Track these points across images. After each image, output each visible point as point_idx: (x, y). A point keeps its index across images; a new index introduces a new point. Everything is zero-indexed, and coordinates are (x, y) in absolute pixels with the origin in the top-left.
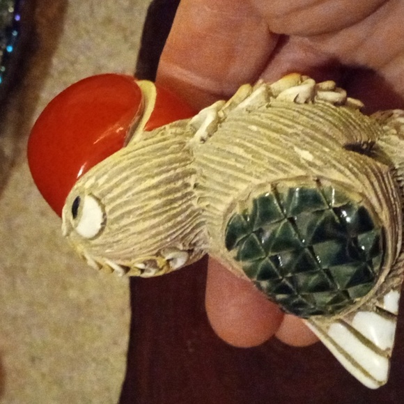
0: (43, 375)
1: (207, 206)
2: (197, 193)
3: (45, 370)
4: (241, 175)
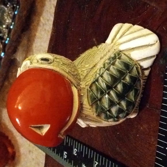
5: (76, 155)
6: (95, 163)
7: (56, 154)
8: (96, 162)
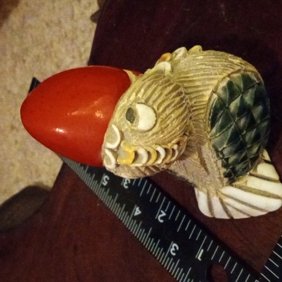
0: (16, 142)
1: (195, 103)
2: (187, 96)
3: (19, 139)
4: (211, 77)
5: (126, 187)
6: (160, 213)
7: (88, 172)
8: (162, 212)
